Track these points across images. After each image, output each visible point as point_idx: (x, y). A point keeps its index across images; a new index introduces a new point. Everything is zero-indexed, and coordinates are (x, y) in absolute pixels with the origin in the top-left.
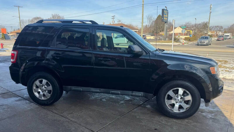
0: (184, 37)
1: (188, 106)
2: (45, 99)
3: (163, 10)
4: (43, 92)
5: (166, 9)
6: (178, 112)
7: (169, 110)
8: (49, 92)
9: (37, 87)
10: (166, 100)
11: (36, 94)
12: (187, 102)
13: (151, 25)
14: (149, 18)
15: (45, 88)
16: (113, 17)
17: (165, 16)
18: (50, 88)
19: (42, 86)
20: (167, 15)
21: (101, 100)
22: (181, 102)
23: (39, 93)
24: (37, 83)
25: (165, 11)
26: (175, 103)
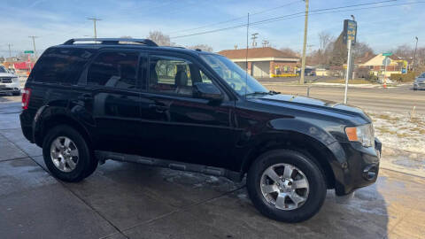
0: (388, 74)
1: (302, 199)
2: (69, 170)
3: (346, 22)
4: (65, 158)
5: (352, 19)
6: (283, 208)
7: (267, 204)
8: (75, 159)
9: (58, 150)
10: (262, 185)
11: (56, 162)
12: (300, 192)
13: (326, 50)
14: (324, 37)
15: (69, 152)
16: (255, 36)
17: (349, 33)
18: (76, 152)
19: (65, 148)
20: (354, 31)
21: (165, 179)
22: (288, 190)
23: (60, 159)
24: (57, 142)
25: (349, 24)
26: (278, 191)
